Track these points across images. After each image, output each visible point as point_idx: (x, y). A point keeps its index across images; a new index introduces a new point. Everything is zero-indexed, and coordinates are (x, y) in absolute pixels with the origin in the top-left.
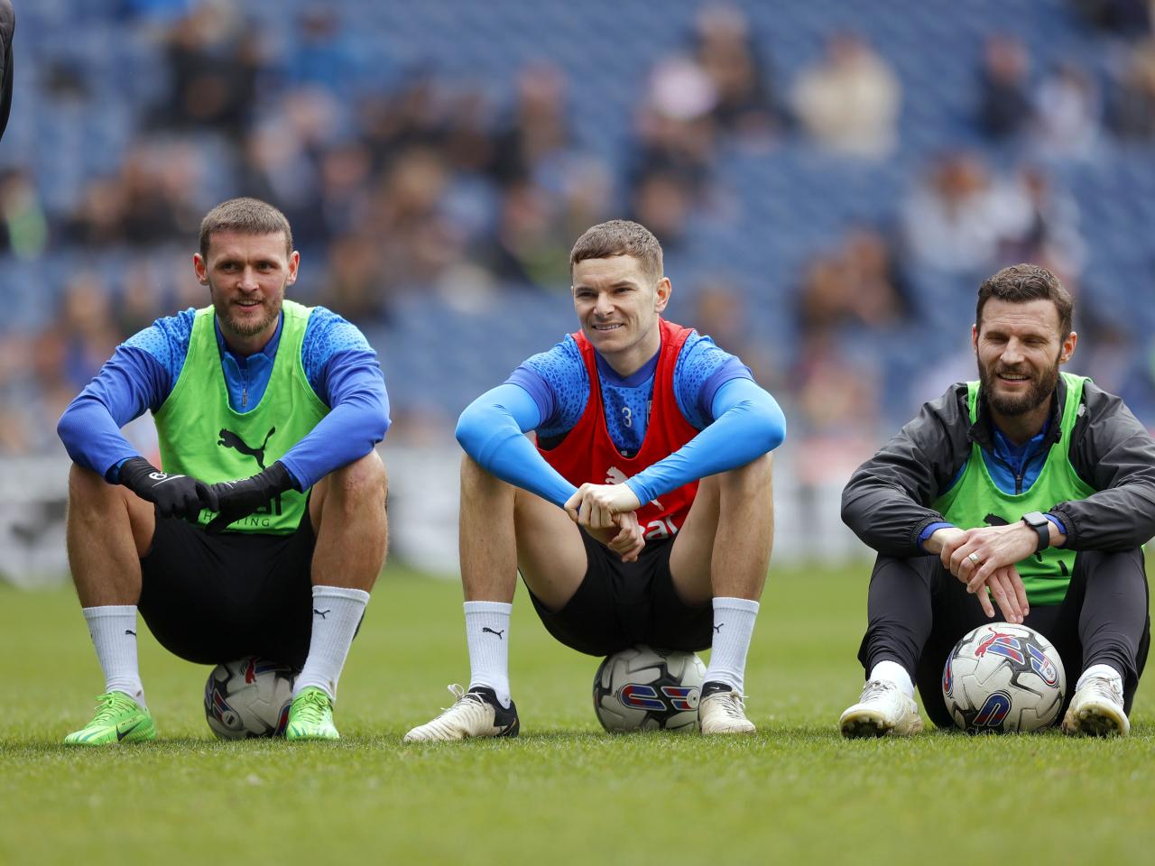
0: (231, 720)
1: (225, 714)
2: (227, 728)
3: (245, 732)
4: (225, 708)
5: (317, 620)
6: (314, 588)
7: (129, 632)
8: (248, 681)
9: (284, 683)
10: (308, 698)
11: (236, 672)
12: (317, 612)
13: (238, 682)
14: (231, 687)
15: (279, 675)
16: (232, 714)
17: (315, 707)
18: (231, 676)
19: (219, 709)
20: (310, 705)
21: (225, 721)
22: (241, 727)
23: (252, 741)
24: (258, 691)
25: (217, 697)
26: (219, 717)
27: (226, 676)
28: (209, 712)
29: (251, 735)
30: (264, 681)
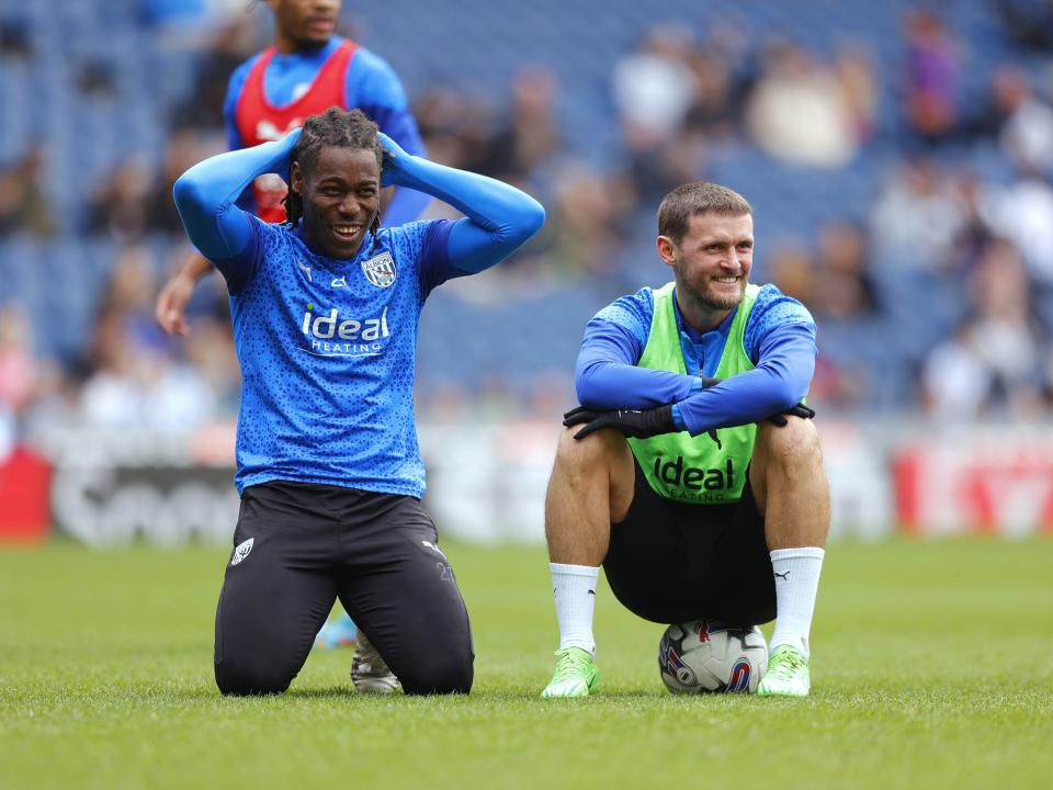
0: (686, 676)
1: (680, 671)
2: (681, 683)
3: (698, 688)
4: (680, 665)
5: (779, 582)
6: (772, 553)
7: (591, 592)
8: (702, 640)
9: (736, 642)
10: (782, 656)
11: (691, 632)
12: (778, 575)
13: (693, 640)
14: (685, 645)
15: (731, 635)
17: (789, 665)
18: (685, 635)
19: (674, 666)
20: (784, 663)
21: (680, 678)
22: (695, 683)
23: (706, 696)
24: (711, 649)
25: (672, 655)
26: (674, 674)
27: (680, 635)
28: (664, 669)
29: (705, 691)
30: (718, 640)
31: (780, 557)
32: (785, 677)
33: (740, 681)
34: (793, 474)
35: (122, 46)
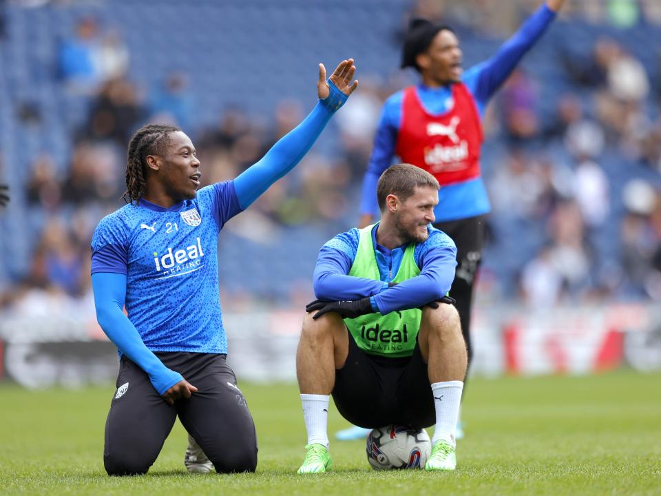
0: (383, 459)
1: (379, 456)
2: (380, 464)
3: (391, 466)
4: (379, 453)
5: (437, 402)
6: (432, 385)
7: (325, 410)
8: (392, 437)
9: (412, 439)
10: (439, 446)
11: (385, 432)
12: (436, 398)
13: (386, 438)
14: (382, 441)
15: (409, 434)
16: (384, 456)
17: (444, 452)
18: (382, 435)
19: (376, 453)
20: (441, 450)
21: (379, 460)
22: (388, 463)
23: (395, 471)
24: (397, 443)
25: (374, 447)
26: (376, 458)
27: (379, 435)
28: (370, 455)
29: (394, 468)
30: (401, 438)
31: (438, 387)
32: (442, 459)
33: (414, 462)
34: (444, 339)
35: (45, 94)
